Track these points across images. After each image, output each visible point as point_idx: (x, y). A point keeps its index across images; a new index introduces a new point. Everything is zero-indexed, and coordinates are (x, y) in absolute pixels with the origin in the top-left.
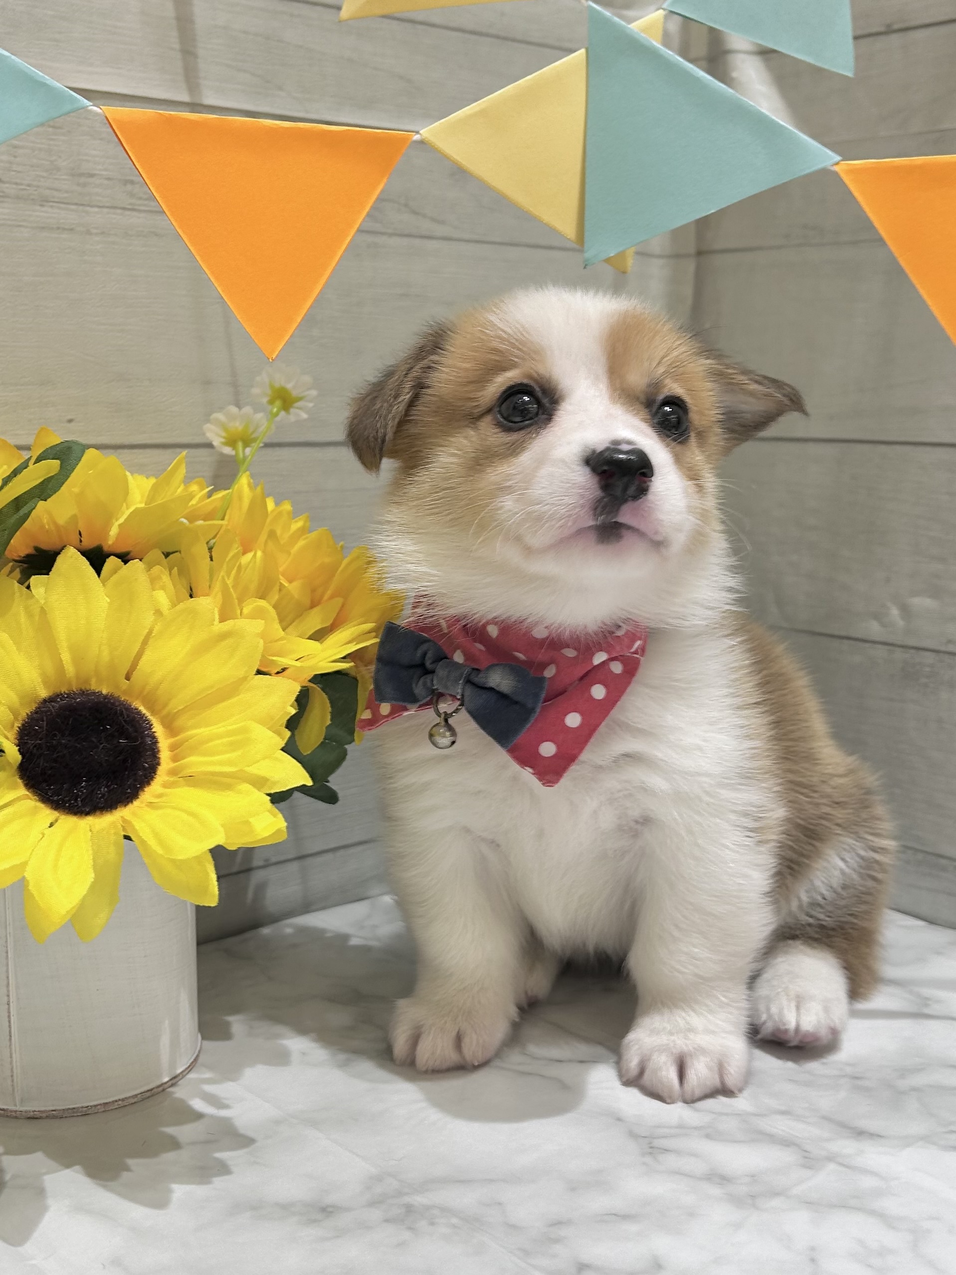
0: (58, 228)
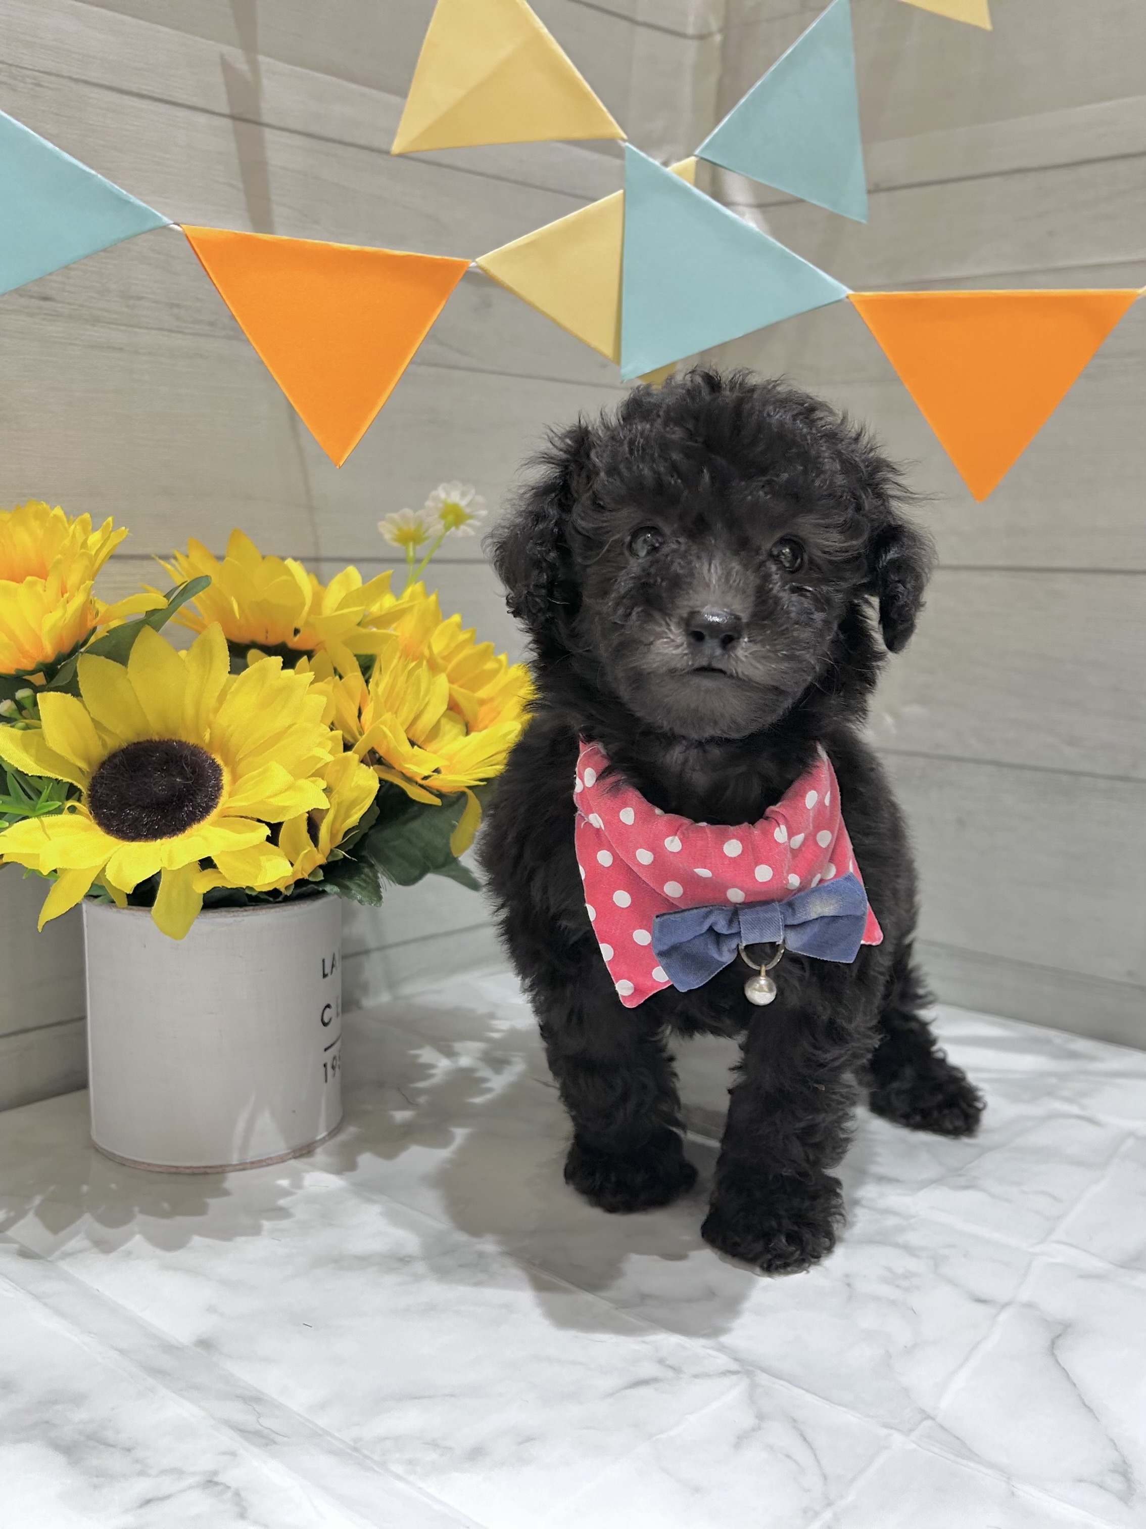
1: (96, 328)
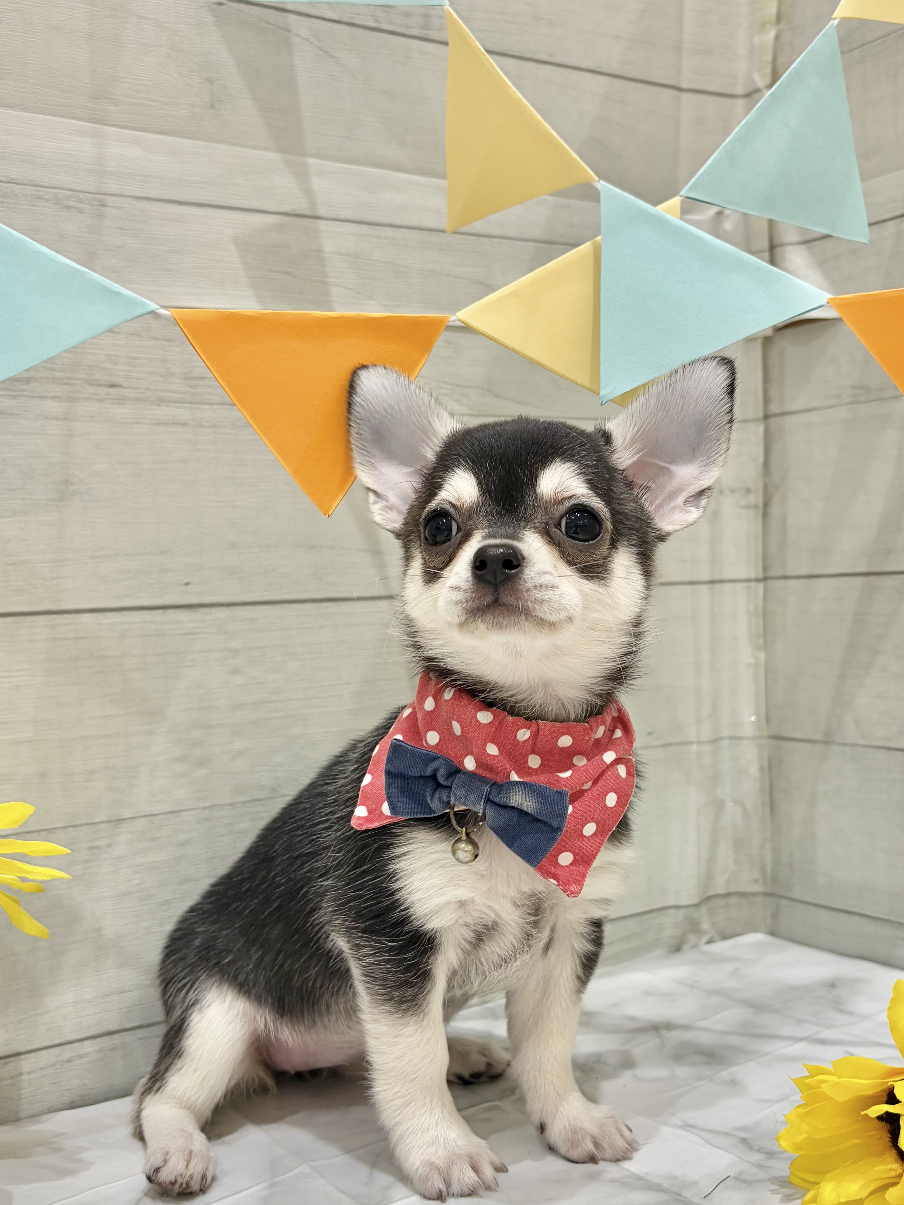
0: (174, 423)
1: (162, 408)
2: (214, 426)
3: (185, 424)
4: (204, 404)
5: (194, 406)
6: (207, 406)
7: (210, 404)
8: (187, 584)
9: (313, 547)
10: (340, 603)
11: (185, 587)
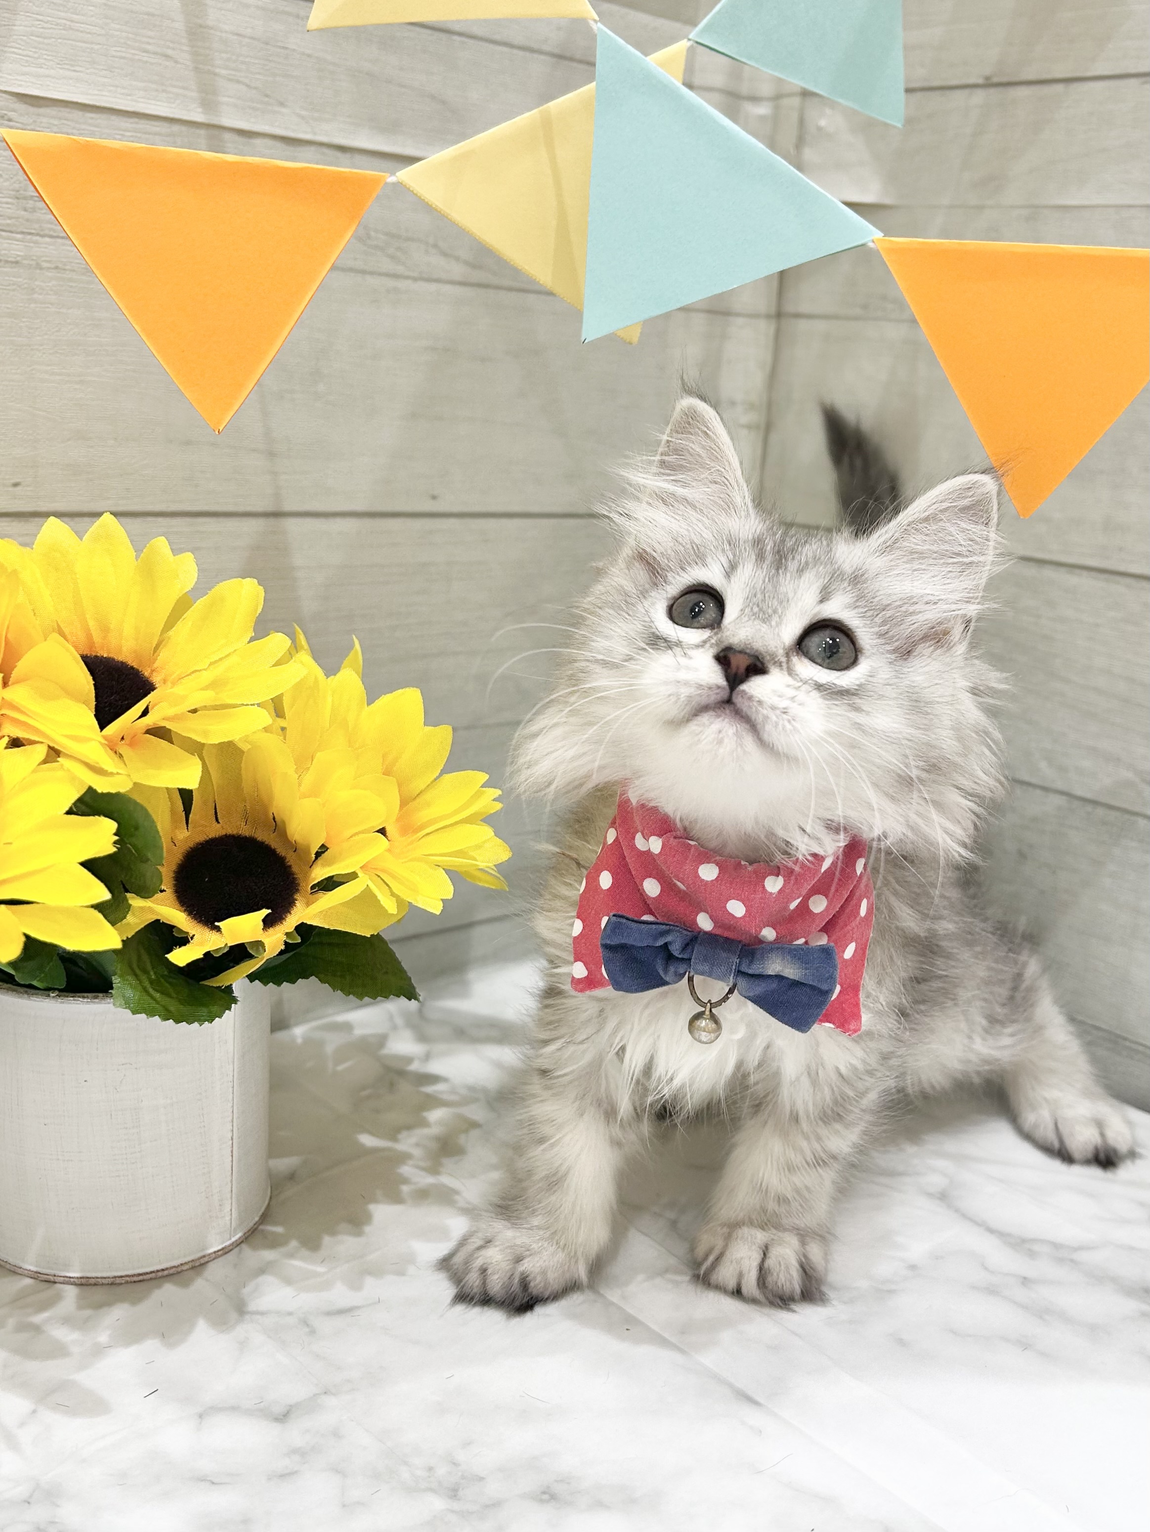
2: (57, 268)
3: (17, 262)
4: (43, 236)
5: (29, 237)
6: (47, 239)
7: (51, 237)
8: (16, 485)
9: (188, 443)
10: (221, 519)
11: (11, 489)
